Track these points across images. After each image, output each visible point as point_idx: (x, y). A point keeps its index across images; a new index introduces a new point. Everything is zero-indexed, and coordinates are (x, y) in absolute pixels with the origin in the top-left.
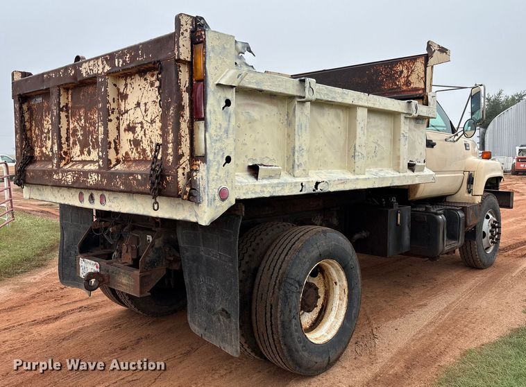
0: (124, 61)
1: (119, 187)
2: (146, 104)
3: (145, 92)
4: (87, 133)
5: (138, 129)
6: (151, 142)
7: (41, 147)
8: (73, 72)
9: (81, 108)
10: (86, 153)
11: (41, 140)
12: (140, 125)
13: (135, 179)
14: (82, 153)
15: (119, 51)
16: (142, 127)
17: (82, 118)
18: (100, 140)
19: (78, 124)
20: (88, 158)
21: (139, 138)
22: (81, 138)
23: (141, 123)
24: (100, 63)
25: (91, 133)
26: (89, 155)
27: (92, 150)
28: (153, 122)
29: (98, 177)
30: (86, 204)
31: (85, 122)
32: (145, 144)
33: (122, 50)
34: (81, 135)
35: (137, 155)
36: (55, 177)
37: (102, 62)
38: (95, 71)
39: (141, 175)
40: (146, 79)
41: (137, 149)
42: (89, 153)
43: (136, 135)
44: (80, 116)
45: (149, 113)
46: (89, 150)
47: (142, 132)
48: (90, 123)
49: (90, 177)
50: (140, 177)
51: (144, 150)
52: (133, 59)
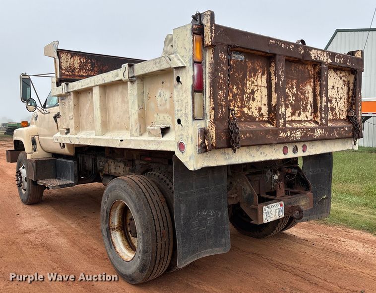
0: (340, 61)
1: (335, 136)
2: (338, 88)
3: (337, 81)
4: (298, 100)
5: (334, 101)
6: (340, 110)
7: (242, 107)
8: (303, 51)
9: (293, 79)
10: (297, 114)
11: (242, 100)
12: (335, 99)
13: (344, 130)
14: (293, 114)
15: (338, 54)
16: (336, 101)
17: (294, 87)
18: (323, 106)
19: (290, 91)
20: (298, 119)
21: (334, 107)
22: (293, 102)
23: (336, 98)
24: (325, 55)
25: (301, 100)
26: (299, 116)
27: (302, 113)
28: (341, 98)
29: (322, 131)
30: (291, 155)
31: (297, 91)
32: (337, 111)
33: (340, 54)
34: (293, 100)
35: (332, 116)
36: (281, 135)
37: (327, 55)
38: (322, 58)
39: (348, 128)
40: (337, 74)
41: (332, 113)
42: (299, 115)
43: (332, 105)
44: (292, 85)
45: (339, 93)
46: (300, 112)
47: (336, 104)
48: (301, 92)
49: (316, 132)
50: (347, 129)
51: (336, 114)
52: (345, 62)
